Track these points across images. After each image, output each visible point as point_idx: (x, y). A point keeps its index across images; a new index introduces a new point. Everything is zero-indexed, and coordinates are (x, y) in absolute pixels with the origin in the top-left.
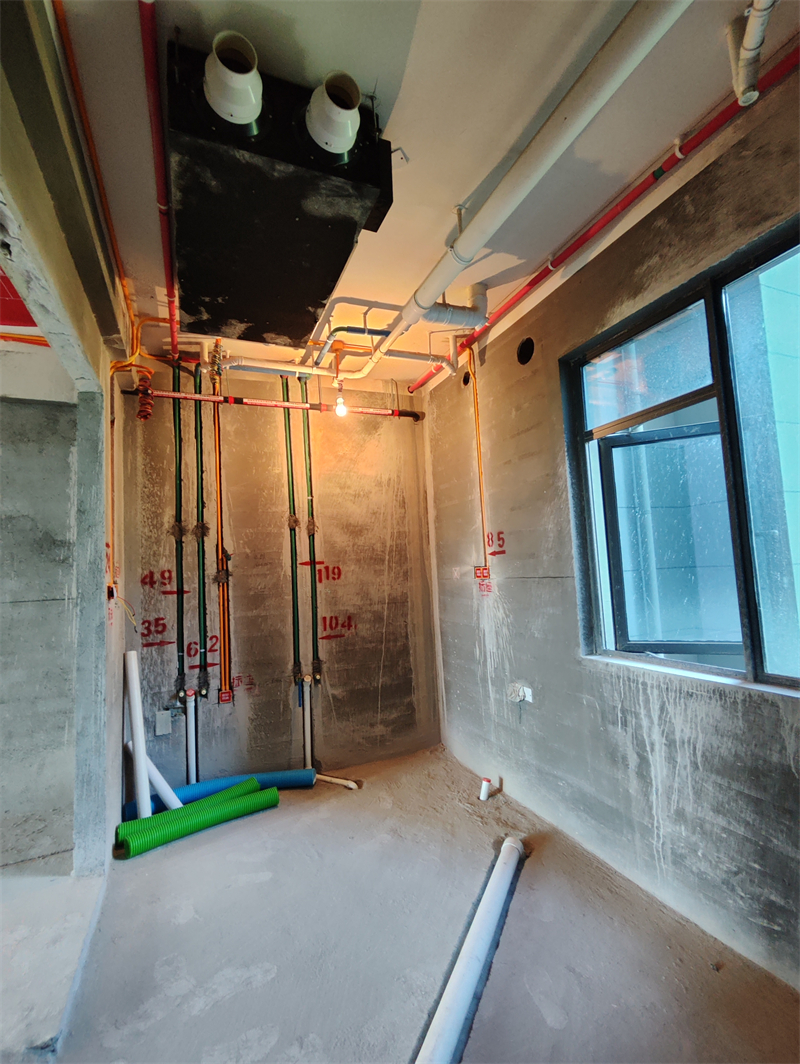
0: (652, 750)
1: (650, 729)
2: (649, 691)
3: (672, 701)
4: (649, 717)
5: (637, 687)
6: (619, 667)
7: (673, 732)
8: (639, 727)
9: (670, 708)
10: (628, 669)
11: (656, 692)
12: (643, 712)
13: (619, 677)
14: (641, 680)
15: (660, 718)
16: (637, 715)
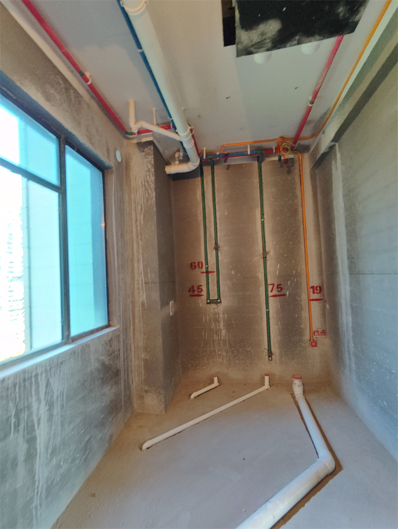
0: (39, 423)
1: (38, 409)
2: (39, 379)
3: (53, 374)
4: (39, 400)
5: (31, 383)
6: (16, 375)
7: (52, 397)
8: (30, 415)
9: (52, 381)
10: (24, 371)
11: (44, 375)
12: (34, 398)
13: (15, 386)
14: (34, 374)
15: (45, 393)
16: (29, 407)
